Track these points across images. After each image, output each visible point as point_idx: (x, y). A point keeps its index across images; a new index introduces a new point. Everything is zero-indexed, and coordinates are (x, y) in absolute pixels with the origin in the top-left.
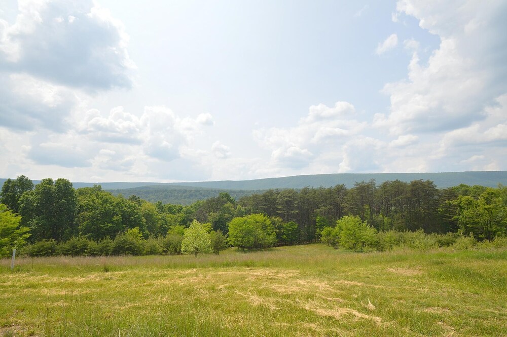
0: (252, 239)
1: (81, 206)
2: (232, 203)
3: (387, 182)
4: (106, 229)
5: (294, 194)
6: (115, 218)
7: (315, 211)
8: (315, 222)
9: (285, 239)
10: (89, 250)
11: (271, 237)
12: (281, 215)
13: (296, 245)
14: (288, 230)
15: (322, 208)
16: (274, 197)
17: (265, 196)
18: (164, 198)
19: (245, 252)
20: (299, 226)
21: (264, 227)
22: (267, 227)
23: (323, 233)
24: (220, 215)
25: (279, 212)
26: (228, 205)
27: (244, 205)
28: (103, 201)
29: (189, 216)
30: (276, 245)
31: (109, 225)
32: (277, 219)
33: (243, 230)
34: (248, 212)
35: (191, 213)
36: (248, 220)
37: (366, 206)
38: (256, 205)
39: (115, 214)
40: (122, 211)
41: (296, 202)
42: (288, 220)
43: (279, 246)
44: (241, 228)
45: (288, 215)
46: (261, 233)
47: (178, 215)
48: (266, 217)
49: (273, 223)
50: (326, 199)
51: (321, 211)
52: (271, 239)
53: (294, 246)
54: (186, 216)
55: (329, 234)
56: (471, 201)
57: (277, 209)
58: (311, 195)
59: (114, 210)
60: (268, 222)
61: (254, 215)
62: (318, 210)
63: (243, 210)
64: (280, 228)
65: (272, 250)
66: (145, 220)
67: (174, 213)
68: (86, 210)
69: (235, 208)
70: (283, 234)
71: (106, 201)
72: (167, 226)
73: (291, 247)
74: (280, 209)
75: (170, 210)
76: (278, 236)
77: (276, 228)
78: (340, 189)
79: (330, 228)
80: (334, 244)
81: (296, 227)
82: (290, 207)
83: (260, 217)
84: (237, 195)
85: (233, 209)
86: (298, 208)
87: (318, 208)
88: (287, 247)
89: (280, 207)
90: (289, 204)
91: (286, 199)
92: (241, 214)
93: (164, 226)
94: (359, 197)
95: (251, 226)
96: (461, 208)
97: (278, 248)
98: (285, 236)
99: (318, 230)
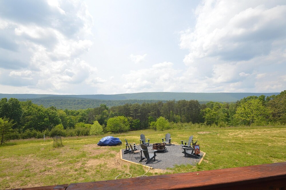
0: (119, 128)
1: (25, 113)
2: (107, 110)
3: (180, 101)
4: (41, 125)
5: (138, 106)
6: (46, 119)
7: (148, 114)
8: (148, 119)
9: (133, 127)
10: (38, 136)
11: (128, 127)
12: (132, 116)
13: (139, 130)
14: (135, 123)
15: (152, 113)
16: (129, 107)
17: (124, 107)
18: (61, 104)
19: (115, 134)
20: (140, 121)
21: (124, 122)
22: (125, 122)
23: (151, 124)
24: (101, 116)
25: (131, 114)
26: (105, 111)
27: (114, 111)
28: (38, 110)
29: (84, 117)
30: (129, 130)
31: (43, 123)
32: (130, 118)
33: (114, 124)
34: (116, 115)
35: (85, 115)
36: (117, 119)
37: (171, 111)
38: (120, 111)
39: (45, 117)
40: (49, 116)
41: (139, 110)
42: (135, 118)
43: (131, 131)
44: (113, 123)
45: (135, 116)
46: (123, 125)
47: (77, 116)
48: (125, 118)
49: (129, 120)
50: (154, 108)
51: (151, 114)
52: (127, 128)
53: (138, 131)
54: (82, 117)
55: (153, 125)
56: (210, 110)
57: (130, 113)
58: (147, 106)
59: (44, 115)
60: (126, 120)
61: (119, 116)
62: (150, 114)
63: (113, 113)
64: (131, 122)
65: (127, 133)
66: (60, 120)
67: (75, 115)
68: (28, 115)
69: (109, 112)
70: (133, 125)
71: (39, 110)
72: (72, 123)
73: (137, 131)
74: (132, 113)
75: (72, 114)
76: (131, 126)
77: (130, 122)
78: (160, 103)
79: (154, 122)
80: (155, 129)
81: (139, 121)
82: (137, 112)
83: (122, 118)
84: (107, 103)
85: (108, 113)
86: (140, 112)
87: (150, 113)
88: (135, 131)
89: (131, 112)
90: (136, 111)
91: (135, 108)
92: (112, 116)
93: (71, 123)
94: (168, 107)
95: (118, 122)
96: (206, 113)
97: (131, 132)
98: (134, 126)
99: (149, 123)
